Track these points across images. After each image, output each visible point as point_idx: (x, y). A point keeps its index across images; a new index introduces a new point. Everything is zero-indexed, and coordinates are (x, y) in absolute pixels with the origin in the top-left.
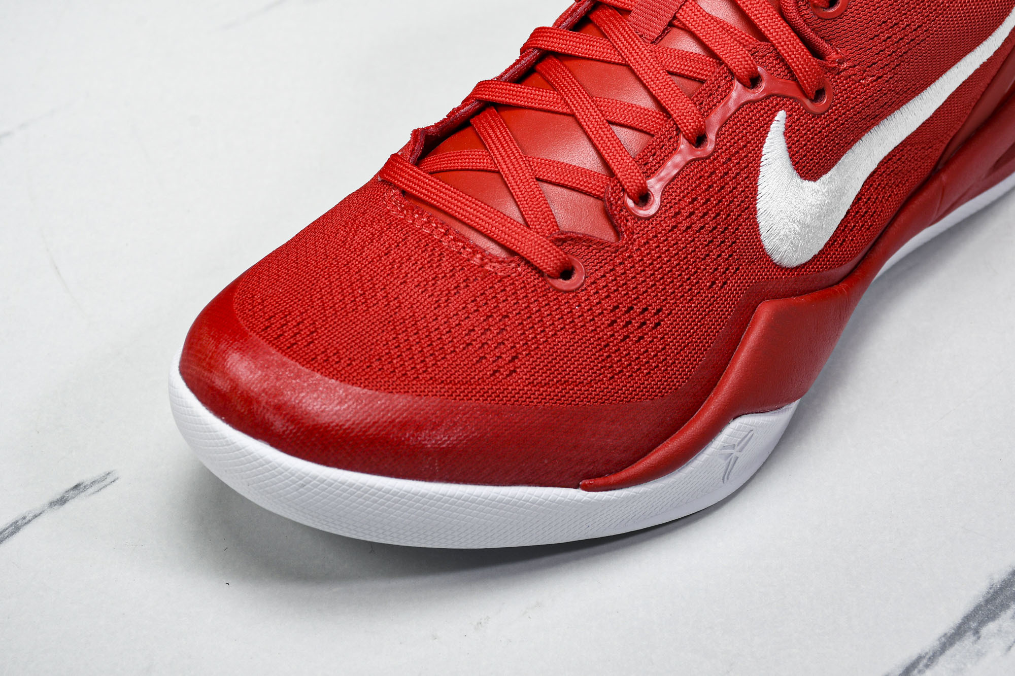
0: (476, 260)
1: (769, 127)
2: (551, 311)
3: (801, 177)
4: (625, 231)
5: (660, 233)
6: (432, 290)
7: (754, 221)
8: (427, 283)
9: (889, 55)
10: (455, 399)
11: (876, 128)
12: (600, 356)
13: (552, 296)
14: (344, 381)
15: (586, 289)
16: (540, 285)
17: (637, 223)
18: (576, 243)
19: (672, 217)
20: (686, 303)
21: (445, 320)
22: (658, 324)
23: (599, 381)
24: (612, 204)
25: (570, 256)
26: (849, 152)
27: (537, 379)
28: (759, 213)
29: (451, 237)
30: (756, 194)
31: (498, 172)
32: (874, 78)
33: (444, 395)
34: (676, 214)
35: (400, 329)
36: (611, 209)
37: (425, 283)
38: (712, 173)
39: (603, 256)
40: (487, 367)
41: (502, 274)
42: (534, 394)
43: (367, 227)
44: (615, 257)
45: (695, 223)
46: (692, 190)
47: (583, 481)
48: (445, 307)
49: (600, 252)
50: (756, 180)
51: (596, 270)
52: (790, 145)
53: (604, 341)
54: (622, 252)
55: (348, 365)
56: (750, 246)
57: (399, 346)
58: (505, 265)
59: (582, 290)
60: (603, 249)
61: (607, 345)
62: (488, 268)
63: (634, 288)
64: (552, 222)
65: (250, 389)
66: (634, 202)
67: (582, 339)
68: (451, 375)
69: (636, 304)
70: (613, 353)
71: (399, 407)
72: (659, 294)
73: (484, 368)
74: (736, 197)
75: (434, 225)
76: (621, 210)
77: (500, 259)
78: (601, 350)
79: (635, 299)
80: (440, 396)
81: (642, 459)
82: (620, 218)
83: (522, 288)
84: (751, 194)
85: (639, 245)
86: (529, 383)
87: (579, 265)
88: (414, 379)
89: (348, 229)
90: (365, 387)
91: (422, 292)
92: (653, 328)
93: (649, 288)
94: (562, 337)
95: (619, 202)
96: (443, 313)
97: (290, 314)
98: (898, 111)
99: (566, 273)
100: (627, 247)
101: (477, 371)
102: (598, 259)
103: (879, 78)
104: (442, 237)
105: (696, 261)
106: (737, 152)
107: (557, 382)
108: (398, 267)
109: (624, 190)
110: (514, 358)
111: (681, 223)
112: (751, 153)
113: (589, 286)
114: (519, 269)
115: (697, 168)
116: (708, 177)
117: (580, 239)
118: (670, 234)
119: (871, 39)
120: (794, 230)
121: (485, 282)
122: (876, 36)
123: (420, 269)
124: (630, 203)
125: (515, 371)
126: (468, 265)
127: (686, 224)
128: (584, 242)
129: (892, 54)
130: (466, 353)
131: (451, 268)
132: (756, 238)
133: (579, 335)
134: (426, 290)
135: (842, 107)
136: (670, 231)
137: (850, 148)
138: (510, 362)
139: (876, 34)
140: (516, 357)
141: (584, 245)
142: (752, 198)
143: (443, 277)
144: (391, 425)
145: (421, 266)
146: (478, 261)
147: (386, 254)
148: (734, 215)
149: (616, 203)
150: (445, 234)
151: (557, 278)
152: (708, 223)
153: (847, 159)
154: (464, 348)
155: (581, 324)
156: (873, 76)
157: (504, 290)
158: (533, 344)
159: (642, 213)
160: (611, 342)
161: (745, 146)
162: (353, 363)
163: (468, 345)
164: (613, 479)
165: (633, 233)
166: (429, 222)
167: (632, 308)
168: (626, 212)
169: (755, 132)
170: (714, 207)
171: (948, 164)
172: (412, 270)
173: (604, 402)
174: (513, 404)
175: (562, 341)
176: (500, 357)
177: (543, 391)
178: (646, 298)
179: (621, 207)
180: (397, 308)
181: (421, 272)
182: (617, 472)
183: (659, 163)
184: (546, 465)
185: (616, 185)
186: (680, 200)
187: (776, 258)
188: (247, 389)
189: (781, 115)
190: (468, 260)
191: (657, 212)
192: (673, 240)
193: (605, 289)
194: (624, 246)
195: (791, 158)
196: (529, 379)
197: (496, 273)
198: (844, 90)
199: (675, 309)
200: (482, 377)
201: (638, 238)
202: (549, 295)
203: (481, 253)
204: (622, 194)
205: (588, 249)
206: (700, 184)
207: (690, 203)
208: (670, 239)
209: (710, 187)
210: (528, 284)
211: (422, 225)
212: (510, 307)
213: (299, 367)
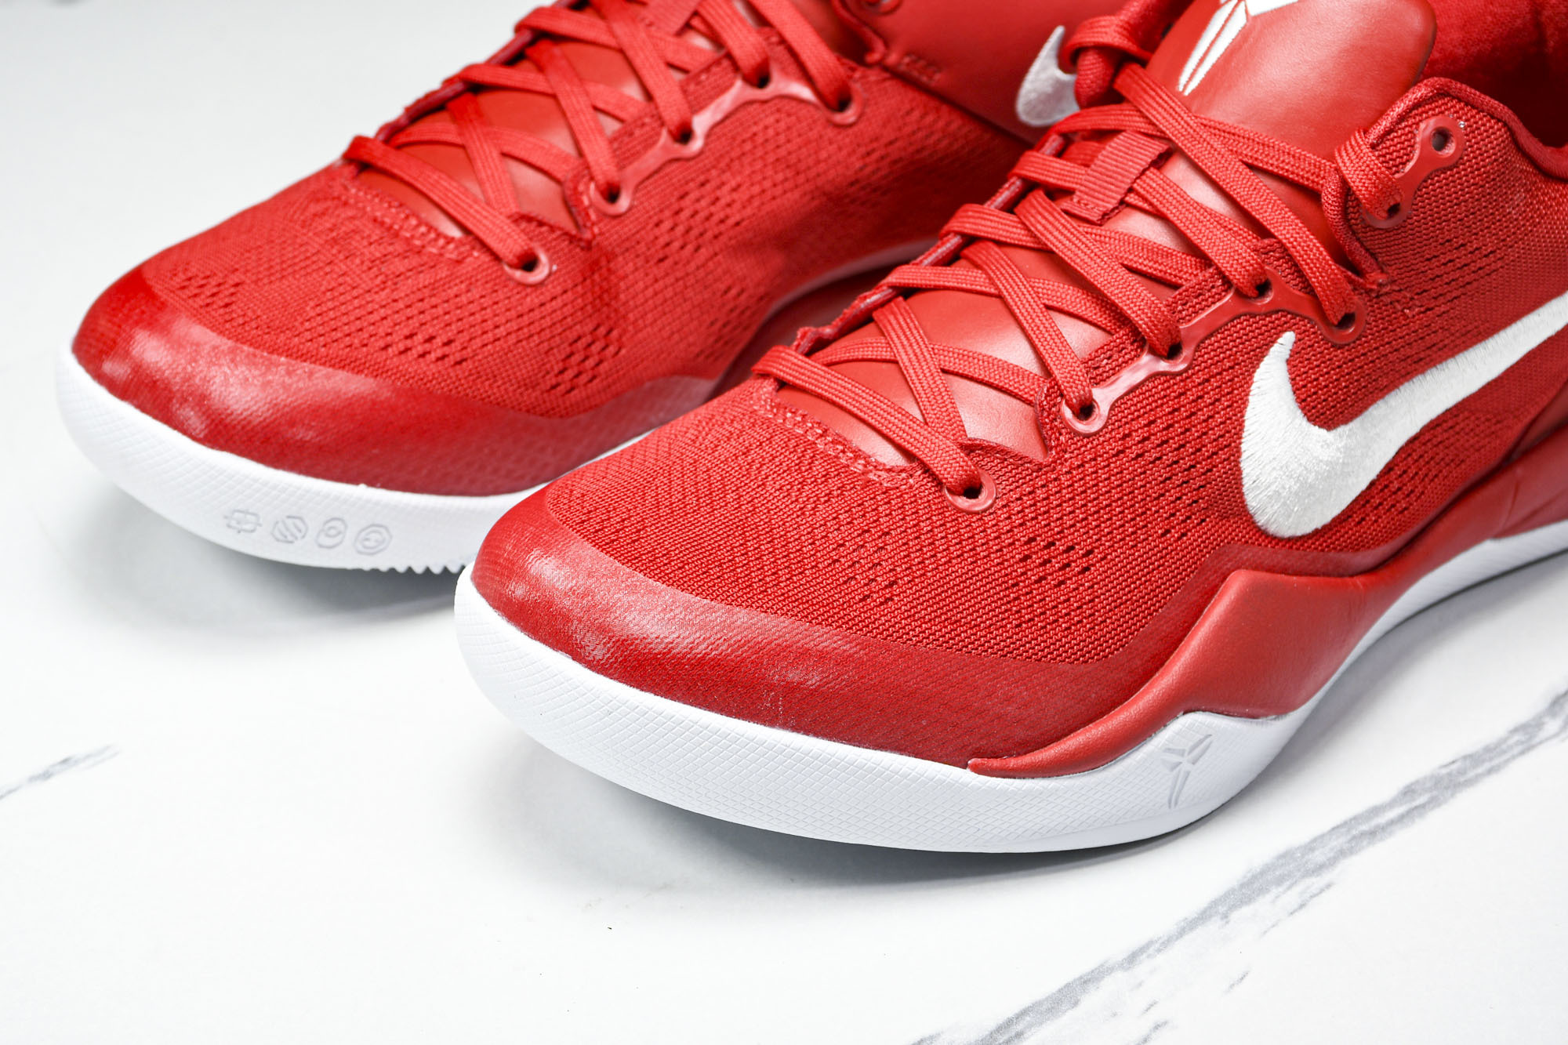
0: (859, 466)
1: (1267, 350)
2: (947, 534)
3: (1309, 420)
4: (1056, 447)
5: (1101, 456)
6: (796, 496)
7: (1235, 466)
8: (792, 487)
9: (1446, 283)
10: (810, 622)
11: (1420, 377)
12: (1004, 596)
13: (950, 515)
14: (672, 585)
15: (995, 512)
16: (936, 501)
17: (1072, 439)
18: (987, 453)
19: (1120, 439)
20: (1127, 549)
21: (809, 530)
22: (1087, 569)
23: (1001, 627)
24: (1044, 409)
25: (980, 471)
26: (1380, 403)
27: (919, 612)
28: (1244, 456)
29: (830, 439)
30: (1241, 430)
31: (895, 362)
32: (1422, 309)
33: (797, 615)
34: (1125, 436)
35: (751, 535)
36: (1042, 416)
37: (789, 487)
38: (1180, 395)
39: (1021, 473)
40: (857, 590)
41: (889, 485)
42: (914, 630)
43: (726, 426)
44: (1037, 477)
45: (1149, 451)
46: (1151, 410)
47: (973, 760)
48: (810, 515)
49: (1017, 468)
50: (1242, 412)
51: (1011, 490)
52: (1293, 376)
53: (1011, 579)
54: (1046, 473)
55: (680, 568)
56: (1225, 496)
57: (746, 553)
58: (893, 474)
59: (990, 514)
60: (1022, 465)
61: (1016, 584)
62: (871, 476)
63: (1058, 519)
64: (958, 426)
65: (553, 586)
66: (1073, 413)
67: (983, 572)
68: (809, 594)
69: (1059, 540)
70: (1023, 595)
71: (739, 623)
72: (1091, 532)
73: (853, 591)
74: (1213, 429)
75: (810, 425)
76: (1055, 419)
77: (888, 467)
78: (1007, 589)
79: (1058, 533)
80: (792, 616)
81: (1055, 744)
82: (1051, 429)
83: (911, 503)
84: (1235, 428)
85: (1070, 467)
86: (909, 616)
87: (988, 482)
88: (762, 592)
89: (700, 428)
90: (697, 595)
91: (784, 498)
92: (1079, 573)
93: (1078, 522)
94: (958, 568)
95: (1054, 409)
96: (807, 522)
97: (615, 509)
98: (1452, 359)
99: (972, 490)
100: (1054, 467)
101: (843, 593)
102: (1014, 477)
103: (1428, 309)
104: (817, 439)
105: (1145, 499)
106: (1220, 373)
107: (946, 620)
108: (758, 469)
109: (1062, 395)
110: (891, 585)
111: (1130, 448)
112: (1238, 377)
113: (999, 509)
114: (911, 481)
115: (1163, 384)
116: (1175, 398)
117: (993, 448)
118: (1114, 459)
119: (1428, 260)
120: (1290, 488)
121: (865, 492)
122: (1435, 257)
123: (784, 471)
124: (1068, 413)
125: (891, 599)
126: (846, 472)
127: (1136, 450)
128: (998, 453)
129: (1450, 282)
130: (831, 571)
131: (824, 473)
132: (1236, 488)
133: (980, 567)
134: (789, 495)
135: (1375, 340)
136: (1114, 456)
137: (1382, 397)
138: (886, 587)
139: (1435, 254)
140: (895, 582)
141: (997, 458)
142: (1235, 434)
143: (812, 483)
144: (726, 644)
145: (786, 468)
146: (860, 467)
147: (744, 454)
148: (1208, 451)
149: (1050, 409)
150: (821, 436)
151: (959, 494)
152: (1167, 455)
153: (1378, 411)
154: (829, 565)
155: (985, 554)
156: (1421, 306)
157: (889, 502)
158: (919, 570)
159: (1081, 427)
160: (1021, 581)
161: (1231, 368)
162: (686, 567)
163: (835, 561)
164: (1013, 762)
165: (1065, 452)
166: (804, 421)
167: (1053, 544)
168: (1061, 423)
169: (1248, 353)
170: (1178, 435)
171: (1528, 452)
172: (775, 472)
173: (1006, 656)
174: (885, 639)
175: (957, 571)
176: (874, 580)
177: (926, 629)
178: (1073, 534)
179: (1056, 415)
180: (750, 512)
181: (785, 474)
182: (1019, 755)
183: (1114, 369)
184: (925, 728)
185: (1053, 387)
186: (1132, 420)
187: (1261, 520)
188: (550, 587)
189: (1288, 339)
190: (848, 466)
191: (1101, 430)
192: (1117, 468)
193: (1020, 515)
194: (1050, 466)
195: (1294, 393)
196: (910, 611)
197: (881, 484)
198: (1380, 319)
199: (1111, 554)
200: (849, 601)
201: (1071, 458)
202: (947, 514)
203: (865, 458)
204: (1059, 399)
205: (1003, 463)
206: (1162, 405)
207: (1145, 426)
208: (1112, 465)
209: (1175, 410)
210: (921, 499)
211: (795, 425)
212: (894, 523)
213: (618, 564)
